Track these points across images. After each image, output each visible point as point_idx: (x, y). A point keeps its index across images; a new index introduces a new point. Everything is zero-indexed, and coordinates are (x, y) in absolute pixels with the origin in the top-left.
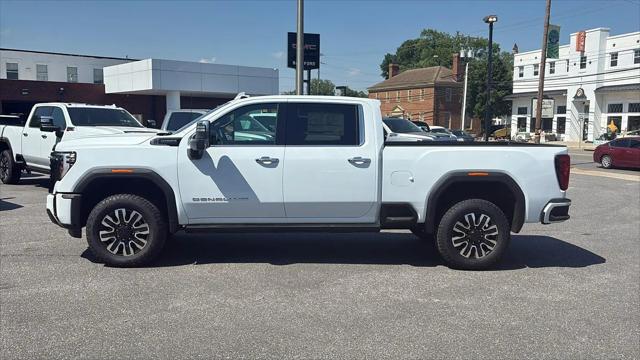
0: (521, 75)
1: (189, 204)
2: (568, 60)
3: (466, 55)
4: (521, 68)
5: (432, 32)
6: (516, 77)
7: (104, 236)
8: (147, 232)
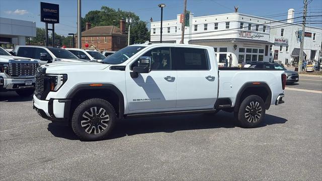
0: (154, 33)
1: (131, 103)
2: (176, 27)
3: (129, 21)
4: (154, 29)
5: (107, 8)
6: (152, 33)
7: (83, 124)
8: (108, 120)
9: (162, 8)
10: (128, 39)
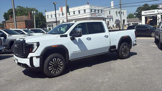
0: (48, 17)
2: (59, 14)
3: (34, 13)
4: (48, 16)
5: (20, 6)
6: (47, 18)
7: (50, 68)
8: (62, 64)
9: (55, 4)
10: (34, 22)
